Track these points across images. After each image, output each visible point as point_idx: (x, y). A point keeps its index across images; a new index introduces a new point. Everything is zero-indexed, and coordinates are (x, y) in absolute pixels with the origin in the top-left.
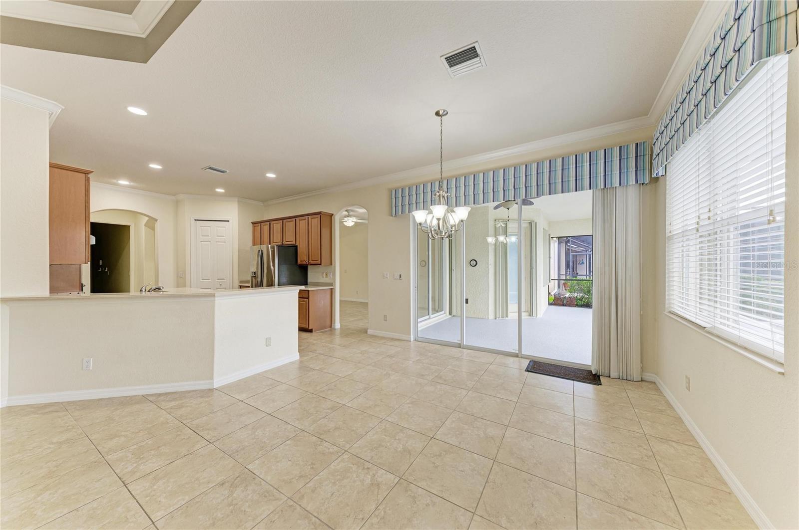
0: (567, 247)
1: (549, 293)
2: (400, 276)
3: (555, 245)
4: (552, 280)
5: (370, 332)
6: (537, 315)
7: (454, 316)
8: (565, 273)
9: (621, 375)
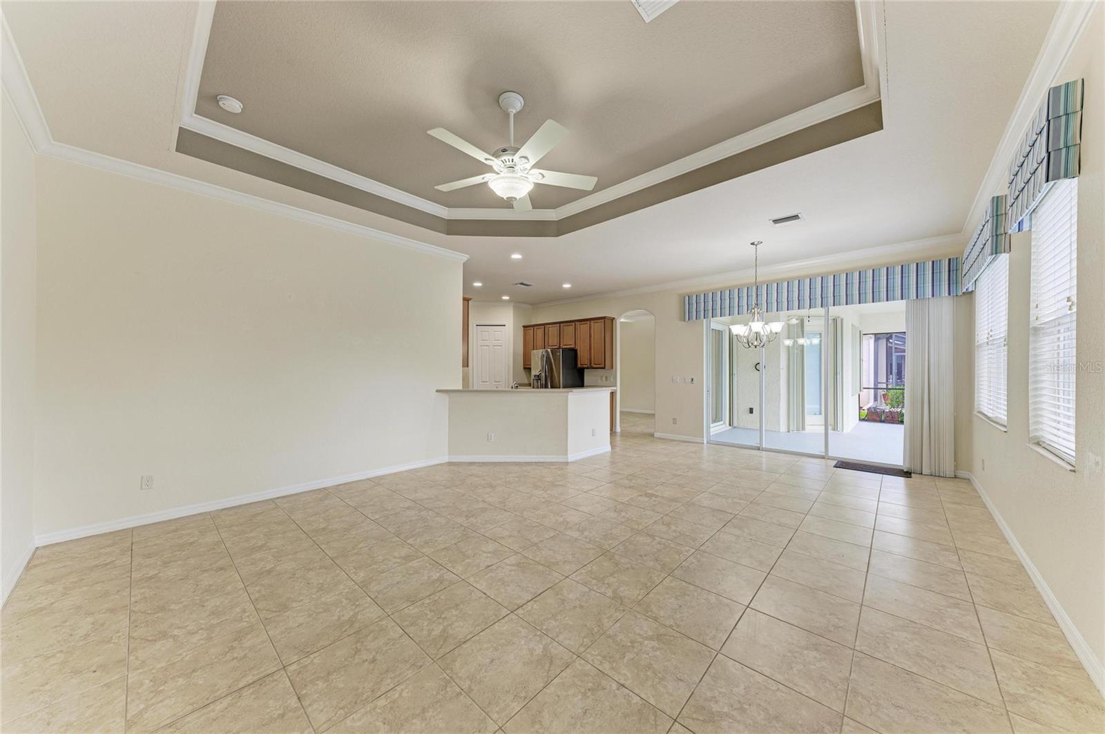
0: (889, 345)
1: (860, 408)
2: (692, 379)
3: (869, 344)
4: (864, 388)
5: (657, 435)
6: (843, 431)
7: (735, 427)
8: (885, 381)
9: (933, 471)
